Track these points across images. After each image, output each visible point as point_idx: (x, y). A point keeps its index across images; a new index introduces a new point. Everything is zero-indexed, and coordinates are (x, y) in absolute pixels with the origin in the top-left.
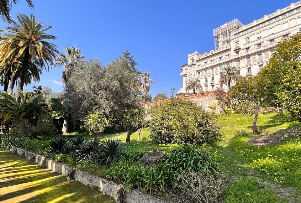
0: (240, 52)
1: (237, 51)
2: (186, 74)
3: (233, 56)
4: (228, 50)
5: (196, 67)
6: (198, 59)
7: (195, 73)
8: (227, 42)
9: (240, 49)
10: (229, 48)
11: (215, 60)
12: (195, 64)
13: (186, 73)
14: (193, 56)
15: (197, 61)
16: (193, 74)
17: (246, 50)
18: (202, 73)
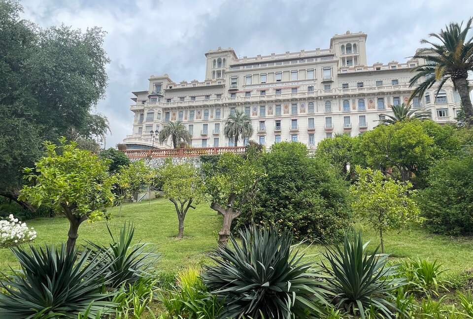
0: (237, 95)
1: (233, 92)
2: (143, 110)
3: (227, 99)
4: (221, 87)
5: (163, 101)
6: (169, 88)
7: (161, 112)
8: (219, 74)
9: (238, 91)
10: (222, 84)
11: (199, 98)
12: (162, 96)
13: (142, 108)
14: (161, 81)
15: (167, 91)
16: (156, 111)
17: (245, 94)
18: (174, 114)
